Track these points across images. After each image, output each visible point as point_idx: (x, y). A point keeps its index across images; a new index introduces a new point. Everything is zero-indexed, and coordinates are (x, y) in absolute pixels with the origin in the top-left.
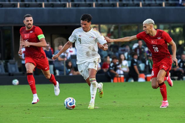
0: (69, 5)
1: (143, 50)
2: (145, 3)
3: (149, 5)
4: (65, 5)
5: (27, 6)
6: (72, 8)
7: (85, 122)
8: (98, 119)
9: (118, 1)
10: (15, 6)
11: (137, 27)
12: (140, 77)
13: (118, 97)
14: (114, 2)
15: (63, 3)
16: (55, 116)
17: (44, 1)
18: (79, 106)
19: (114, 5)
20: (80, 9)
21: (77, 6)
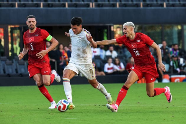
0: (92, 5)
1: (167, 50)
2: (169, 4)
3: (173, 5)
4: (88, 5)
5: (51, 5)
6: (96, 8)
7: (109, 123)
8: (122, 120)
9: (141, 1)
10: (38, 5)
11: (161, 28)
12: (164, 78)
13: (142, 98)
14: (138, 3)
15: (86, 3)
16: (79, 117)
17: (67, 1)
18: (102, 107)
19: (138, 5)
20: (104, 10)
21: (100, 6)
